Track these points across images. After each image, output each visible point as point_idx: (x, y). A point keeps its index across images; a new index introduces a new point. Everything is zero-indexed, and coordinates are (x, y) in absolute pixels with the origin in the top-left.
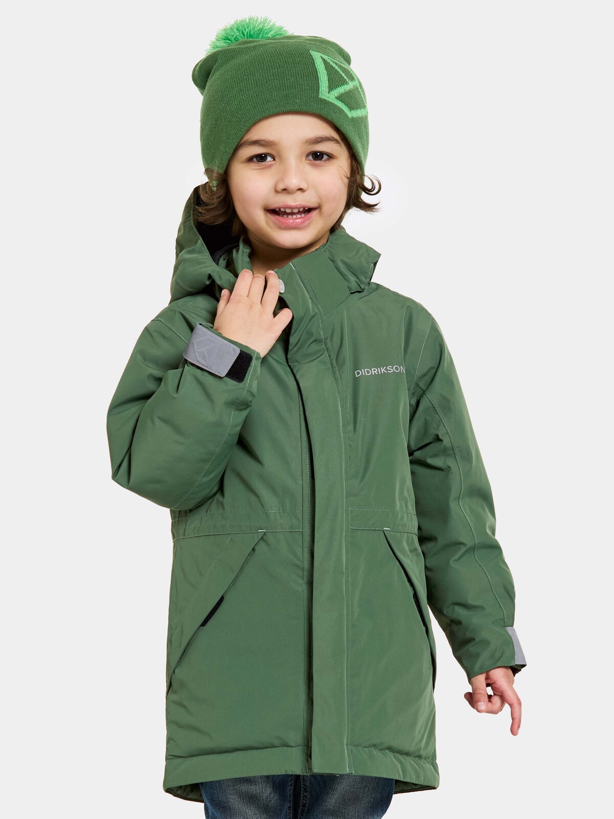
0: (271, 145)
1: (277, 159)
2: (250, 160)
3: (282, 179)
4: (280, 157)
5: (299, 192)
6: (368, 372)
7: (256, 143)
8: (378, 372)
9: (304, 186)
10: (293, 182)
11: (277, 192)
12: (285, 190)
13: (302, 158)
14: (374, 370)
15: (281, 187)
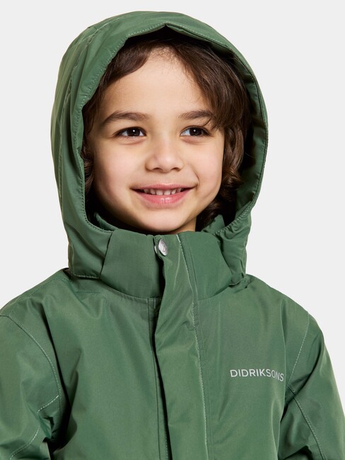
0: (143, 119)
1: (148, 135)
2: (119, 134)
3: (155, 157)
4: (152, 133)
5: (174, 172)
6: (245, 373)
7: (126, 116)
8: (256, 374)
9: (179, 165)
10: (168, 160)
11: (148, 170)
12: (157, 169)
13: (176, 133)
14: (252, 371)
15: (153, 165)
